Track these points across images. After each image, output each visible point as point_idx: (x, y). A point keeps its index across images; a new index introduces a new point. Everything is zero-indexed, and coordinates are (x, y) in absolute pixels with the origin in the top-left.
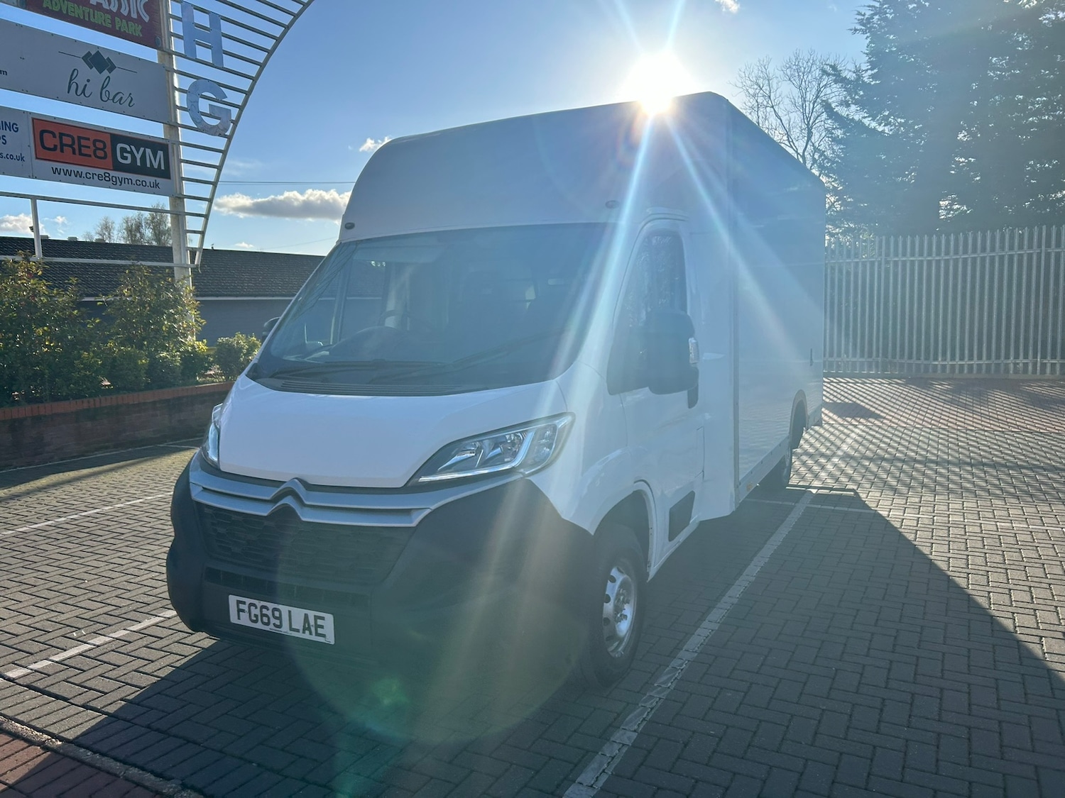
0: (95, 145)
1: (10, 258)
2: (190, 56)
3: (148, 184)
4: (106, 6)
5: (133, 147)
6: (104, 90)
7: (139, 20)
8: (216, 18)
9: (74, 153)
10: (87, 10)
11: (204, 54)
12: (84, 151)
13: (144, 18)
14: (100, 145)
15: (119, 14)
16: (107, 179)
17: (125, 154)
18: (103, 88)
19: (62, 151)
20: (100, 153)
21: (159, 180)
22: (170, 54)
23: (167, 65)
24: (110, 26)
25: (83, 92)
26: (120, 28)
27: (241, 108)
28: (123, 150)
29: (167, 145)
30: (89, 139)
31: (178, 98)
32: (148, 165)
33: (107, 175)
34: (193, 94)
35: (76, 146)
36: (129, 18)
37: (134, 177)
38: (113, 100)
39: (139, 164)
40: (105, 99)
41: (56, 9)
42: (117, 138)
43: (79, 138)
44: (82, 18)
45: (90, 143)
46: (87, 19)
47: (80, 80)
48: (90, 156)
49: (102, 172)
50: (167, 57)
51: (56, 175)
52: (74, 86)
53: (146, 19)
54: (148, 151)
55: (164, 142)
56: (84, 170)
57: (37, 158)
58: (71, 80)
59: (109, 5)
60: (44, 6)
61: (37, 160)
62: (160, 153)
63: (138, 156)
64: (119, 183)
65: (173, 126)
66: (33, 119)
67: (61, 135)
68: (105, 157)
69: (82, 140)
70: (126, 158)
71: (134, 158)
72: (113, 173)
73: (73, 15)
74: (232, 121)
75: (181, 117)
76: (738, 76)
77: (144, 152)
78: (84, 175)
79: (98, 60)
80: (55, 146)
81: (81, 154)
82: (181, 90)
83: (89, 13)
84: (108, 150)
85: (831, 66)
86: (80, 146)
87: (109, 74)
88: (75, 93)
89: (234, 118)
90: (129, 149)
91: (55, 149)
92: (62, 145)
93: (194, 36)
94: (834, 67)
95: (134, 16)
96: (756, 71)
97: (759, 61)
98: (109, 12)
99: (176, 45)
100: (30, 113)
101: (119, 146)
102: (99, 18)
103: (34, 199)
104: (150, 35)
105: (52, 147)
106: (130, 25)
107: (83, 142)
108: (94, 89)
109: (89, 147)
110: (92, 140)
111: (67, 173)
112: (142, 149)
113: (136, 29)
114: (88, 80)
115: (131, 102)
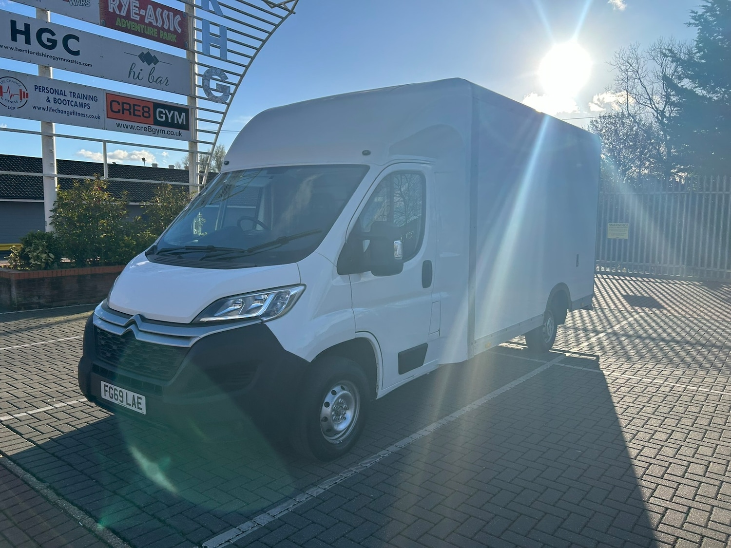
0: (143, 109)
1: (87, 178)
2: (206, 53)
3: (175, 133)
4: (155, 24)
5: (166, 111)
6: (151, 76)
7: (175, 32)
8: (224, 29)
9: (130, 114)
10: (142, 26)
11: (215, 52)
12: (136, 113)
13: (178, 30)
14: (146, 109)
15: (162, 28)
16: (150, 130)
17: (162, 115)
18: (150, 74)
19: (123, 113)
20: (146, 115)
21: (182, 131)
22: (194, 52)
23: (191, 59)
24: (157, 36)
25: (138, 77)
26: (163, 37)
27: (237, 85)
28: (161, 112)
29: (188, 109)
30: (140, 106)
31: (198, 81)
32: (176, 122)
33: (150, 128)
34: (206, 77)
35: (132, 111)
36: (168, 31)
37: (166, 129)
38: (156, 82)
39: (170, 121)
40: (151, 80)
41: (124, 26)
42: (157, 105)
43: (134, 105)
44: (139, 31)
45: (140, 108)
46: (142, 32)
47: (137, 70)
48: (140, 116)
49: (147, 126)
50: (191, 54)
51: (119, 128)
52: (132, 73)
53: (180, 31)
54: (176, 113)
55: (187, 107)
56: (136, 125)
57: (108, 118)
58: (131, 69)
59: (157, 23)
60: (117, 24)
61: (108, 119)
62: (184, 114)
63: (170, 116)
64: (156, 133)
65: (193, 98)
66: (107, 93)
67: (123, 103)
68: (149, 116)
69: (136, 107)
70: (162, 118)
71: (167, 117)
72: (153, 127)
73: (134, 29)
74: (231, 94)
75: (199, 92)
76: (614, 57)
77: (174, 114)
78: (135, 128)
79: (148, 57)
80: (119, 110)
81: (134, 115)
82: (199, 75)
83: (144, 29)
84: (152, 112)
85: (669, 50)
86: (134, 110)
87: (154, 66)
88: (133, 78)
89: (232, 92)
90: (164, 112)
91: (119, 112)
92: (124, 109)
93: (209, 40)
94: (671, 51)
95: (172, 29)
96: (628, 53)
97: (631, 46)
98: (157, 27)
99: (197, 47)
100: (105, 90)
101: (158, 110)
102: (150, 31)
103: (105, 142)
104: (182, 41)
105: (117, 111)
106: (169, 35)
107: (136, 108)
108: (145, 75)
109: (140, 111)
111: (126, 126)
112: (172, 112)
113: (173, 38)
114: (141, 70)
115: (167, 82)
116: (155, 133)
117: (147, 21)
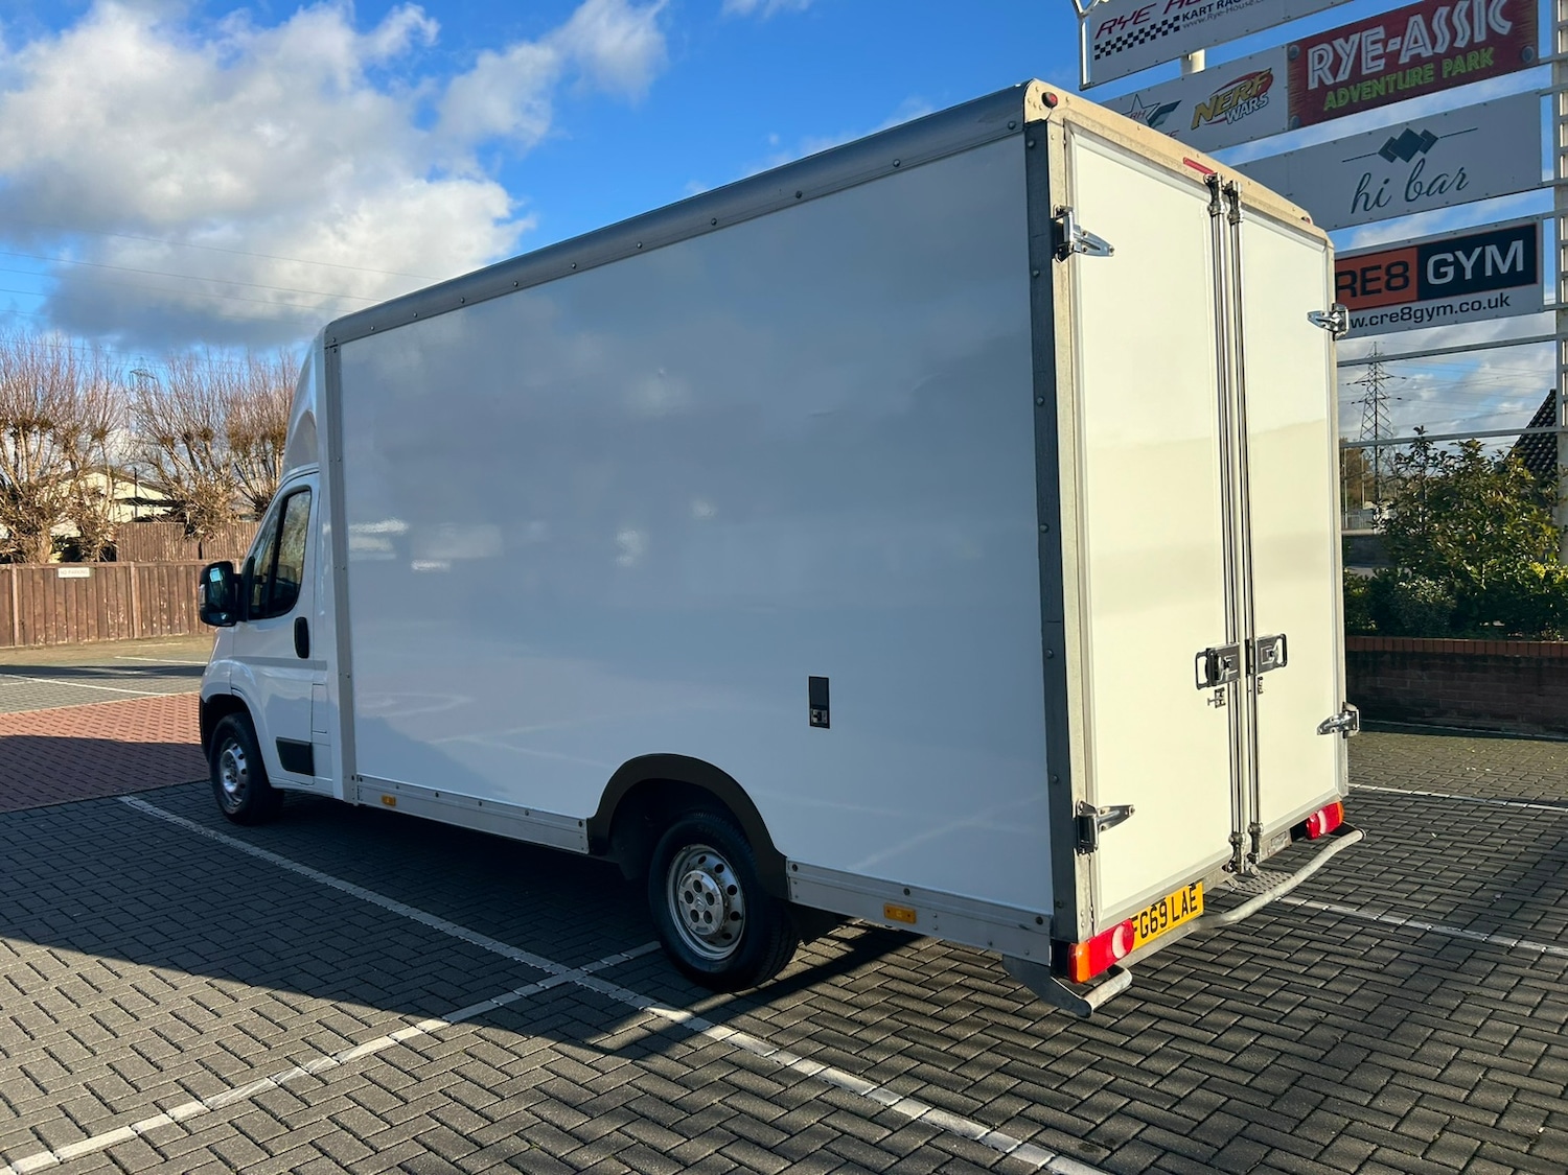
0: (1388, 273)
3: (1485, 304)
4: (1427, 54)
5: (1460, 253)
6: (1413, 184)
7: (1490, 39)
9: (1354, 294)
10: (1392, 78)
12: (1371, 286)
13: (1501, 31)
14: (1397, 270)
15: (1450, 52)
16: (1406, 317)
17: (1443, 270)
18: (1410, 182)
20: (1398, 282)
21: (1507, 292)
24: (1433, 80)
25: (1377, 202)
28: (1439, 264)
29: (1537, 225)
30: (1379, 267)
33: (1406, 311)
35: (1358, 285)
36: (1469, 48)
37: (1458, 300)
38: (1428, 192)
39: (1470, 276)
40: (1412, 195)
41: (1342, 103)
42: (1425, 250)
43: (1364, 271)
44: (1381, 94)
45: (1381, 273)
47: (1372, 190)
48: (1379, 291)
49: (1398, 309)
52: (1362, 200)
53: (1506, 29)
54: (1491, 249)
55: (1532, 221)
56: (1370, 313)
58: (1358, 193)
59: (1434, 47)
60: (1326, 108)
62: (1517, 244)
63: (1468, 265)
64: (1426, 317)
68: (1407, 284)
69: (1368, 273)
70: (1444, 275)
71: (1460, 270)
72: (1415, 306)
73: (1367, 98)
77: (1482, 256)
78: (1367, 321)
79: (1408, 144)
81: (1365, 292)
83: (1396, 81)
84: (1413, 274)
86: (1365, 281)
87: (1423, 156)
88: (1364, 209)
90: (1450, 260)
95: (1481, 38)
98: (1433, 58)
101: (1433, 259)
102: (1414, 78)
104: (1512, 51)
106: (1471, 57)
108: (1397, 189)
109: (1379, 279)
110: (1384, 267)
112: (1478, 250)
113: (1483, 59)
114: (1386, 181)
115: (1461, 182)
116: (1421, 320)
117: (1404, 59)
